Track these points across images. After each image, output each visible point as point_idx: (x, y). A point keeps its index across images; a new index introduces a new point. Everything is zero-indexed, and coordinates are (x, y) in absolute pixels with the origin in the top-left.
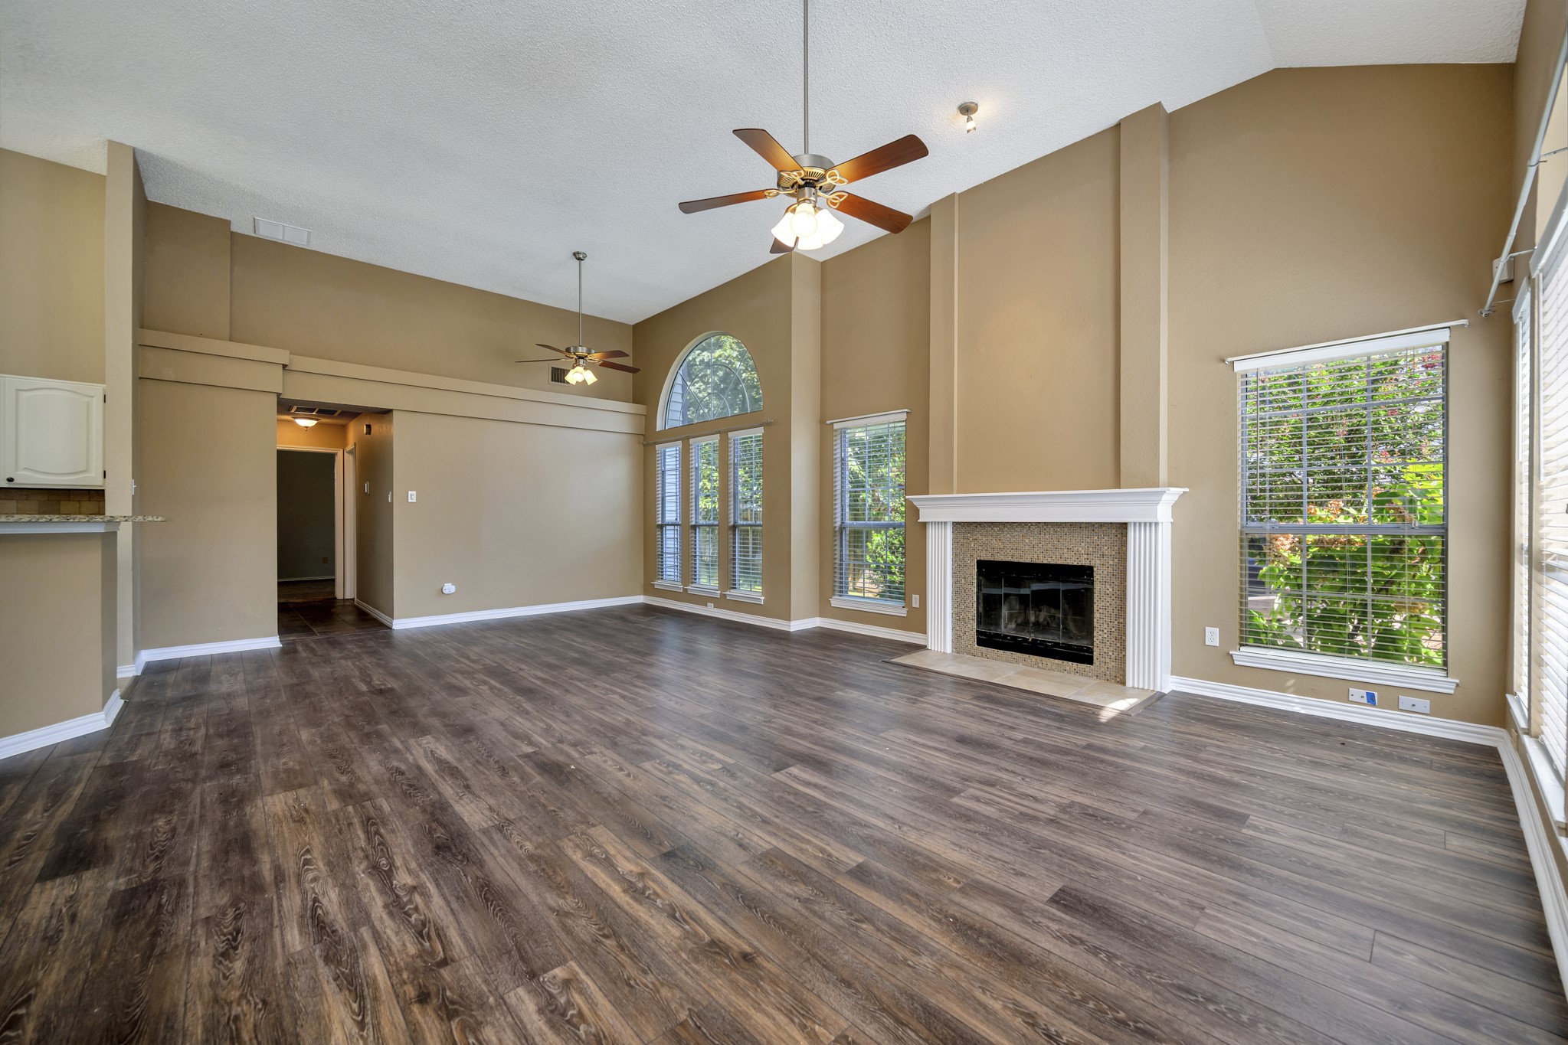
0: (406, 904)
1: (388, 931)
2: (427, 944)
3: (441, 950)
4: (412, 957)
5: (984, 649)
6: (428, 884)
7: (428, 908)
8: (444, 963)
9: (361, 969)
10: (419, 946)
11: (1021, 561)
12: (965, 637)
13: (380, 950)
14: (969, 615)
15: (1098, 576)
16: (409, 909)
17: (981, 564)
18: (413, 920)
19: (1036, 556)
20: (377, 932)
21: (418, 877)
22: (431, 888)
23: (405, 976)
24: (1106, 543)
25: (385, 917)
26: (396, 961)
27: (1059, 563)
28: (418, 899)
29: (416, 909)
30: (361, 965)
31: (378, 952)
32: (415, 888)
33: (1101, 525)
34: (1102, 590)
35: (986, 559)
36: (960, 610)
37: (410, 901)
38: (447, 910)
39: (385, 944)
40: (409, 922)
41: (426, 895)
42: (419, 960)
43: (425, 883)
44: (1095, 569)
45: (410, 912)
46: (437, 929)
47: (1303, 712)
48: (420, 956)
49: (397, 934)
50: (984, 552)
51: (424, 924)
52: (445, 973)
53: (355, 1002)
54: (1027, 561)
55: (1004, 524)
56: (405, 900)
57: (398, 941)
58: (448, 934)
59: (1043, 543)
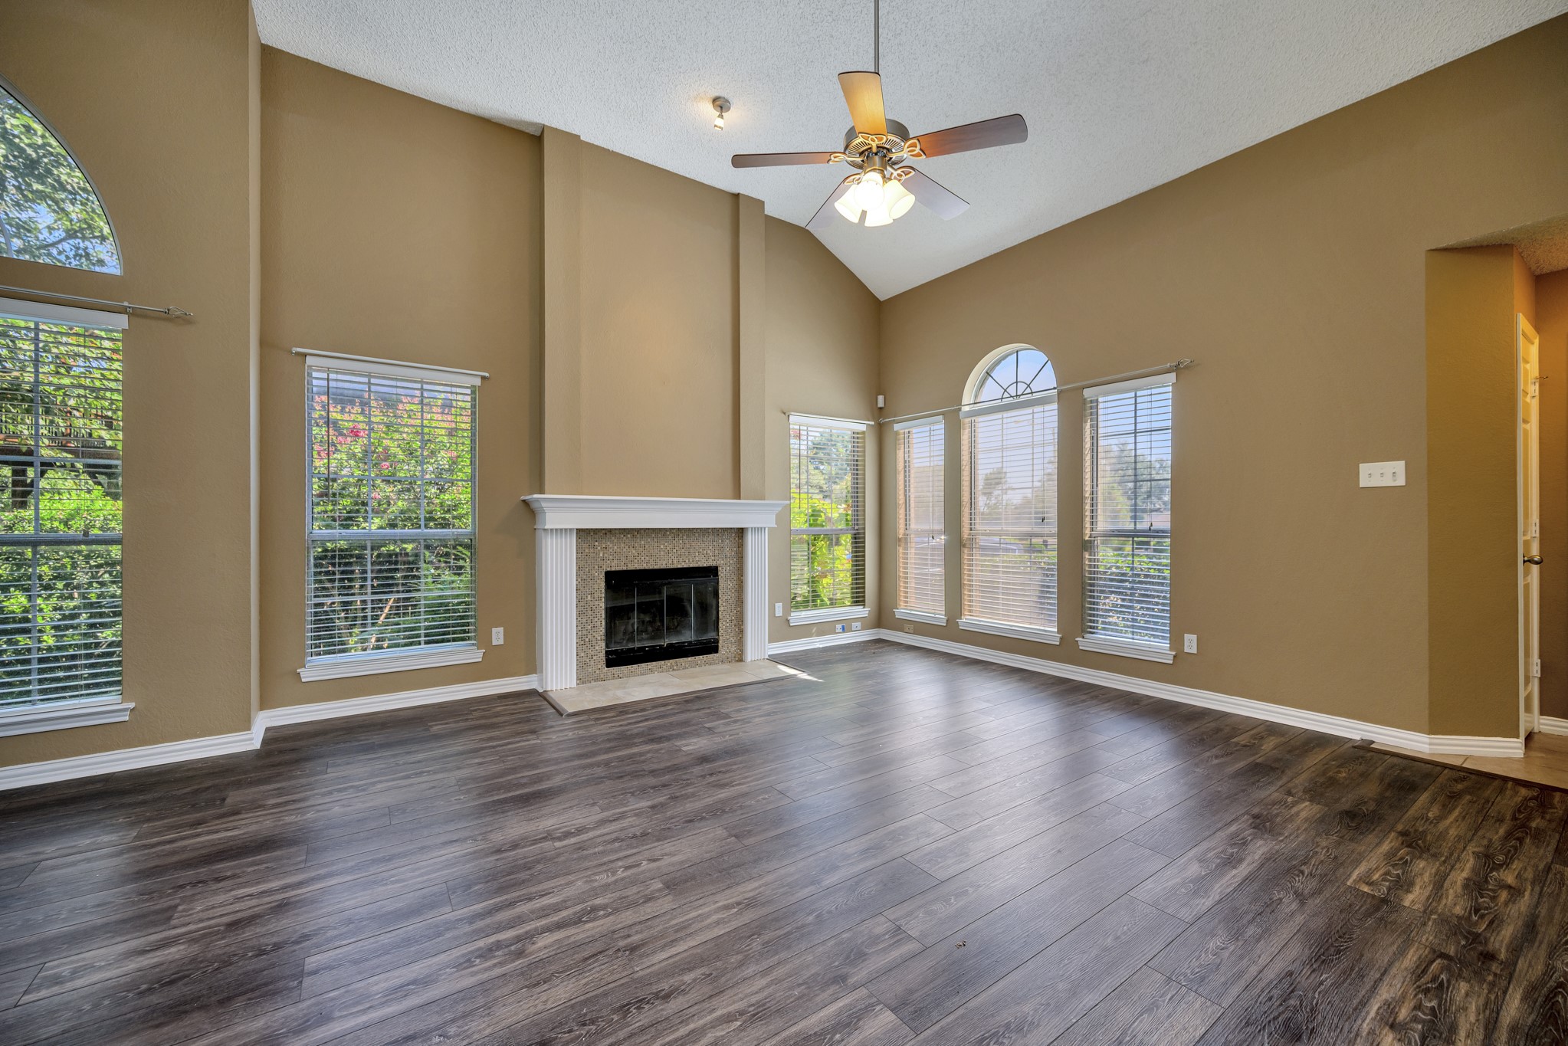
0: (1423, 1022)
1: (1472, 1019)
2: (1443, 976)
3: (1435, 964)
4: (1469, 982)
5: (615, 670)
6: (1372, 1014)
7: (1404, 996)
8: (1443, 956)
9: (1533, 1017)
10: (1453, 982)
11: (656, 567)
12: (592, 663)
13: (1498, 1014)
14: (597, 636)
15: (722, 574)
16: (1424, 1014)
17: (609, 576)
18: (1434, 1003)
19: (670, 562)
20: (1486, 1028)
21: (1371, 1032)
22: (1375, 1008)
23: (1490, 978)
24: (728, 545)
25: (1462, 1034)
26: (1489, 992)
27: (691, 566)
28: (1403, 1014)
29: (1418, 1007)
30: (1530, 1019)
31: (1501, 1013)
32: (1392, 1027)
33: (725, 530)
34: (725, 584)
35: (618, 569)
36: (585, 632)
37: (1415, 1019)
38: (1387, 979)
39: (1488, 1012)
40: (1440, 1005)
41: (1390, 1008)
42: (1464, 975)
43: (1373, 1019)
44: (720, 569)
45: (1428, 1012)
46: (1419, 977)
47: (821, 646)
48: (1460, 976)
49: (1465, 1009)
50: (616, 562)
51: (1427, 991)
52: (1451, 950)
53: (1558, 1001)
54: (662, 567)
55: (638, 530)
56: (1420, 1026)
57: (1470, 1003)
58: (1414, 966)
59: (677, 548)
